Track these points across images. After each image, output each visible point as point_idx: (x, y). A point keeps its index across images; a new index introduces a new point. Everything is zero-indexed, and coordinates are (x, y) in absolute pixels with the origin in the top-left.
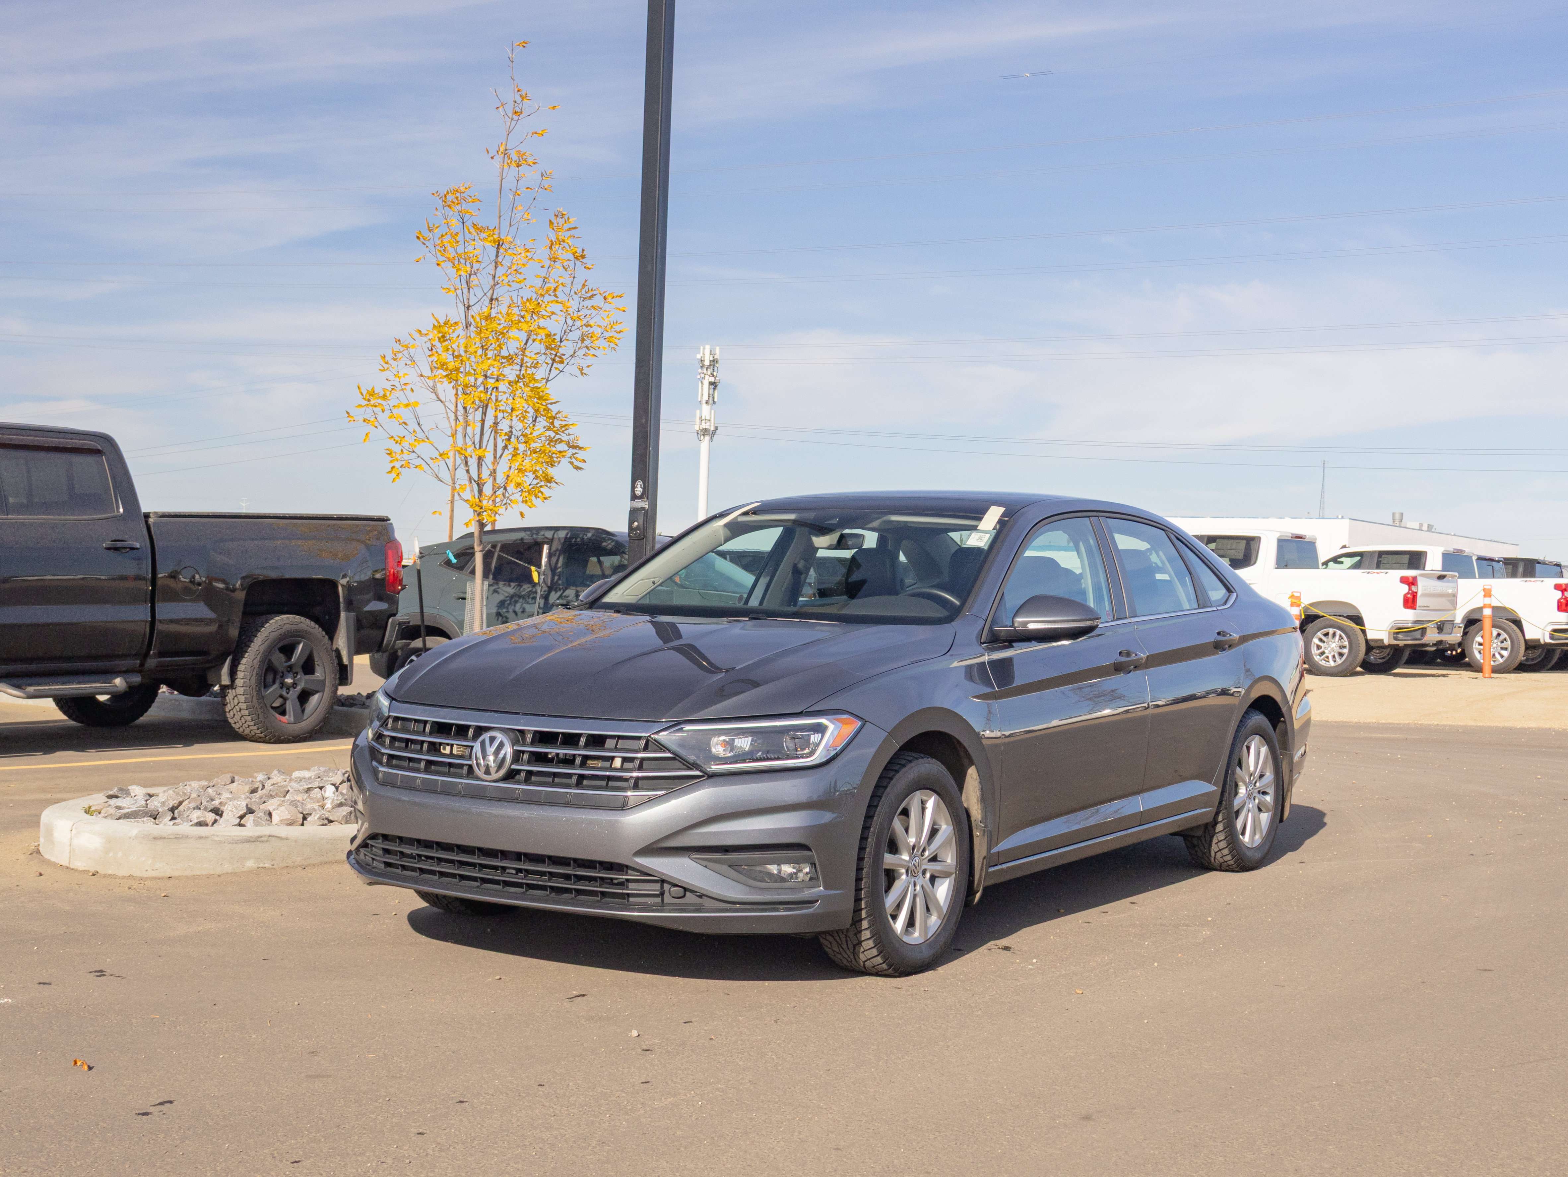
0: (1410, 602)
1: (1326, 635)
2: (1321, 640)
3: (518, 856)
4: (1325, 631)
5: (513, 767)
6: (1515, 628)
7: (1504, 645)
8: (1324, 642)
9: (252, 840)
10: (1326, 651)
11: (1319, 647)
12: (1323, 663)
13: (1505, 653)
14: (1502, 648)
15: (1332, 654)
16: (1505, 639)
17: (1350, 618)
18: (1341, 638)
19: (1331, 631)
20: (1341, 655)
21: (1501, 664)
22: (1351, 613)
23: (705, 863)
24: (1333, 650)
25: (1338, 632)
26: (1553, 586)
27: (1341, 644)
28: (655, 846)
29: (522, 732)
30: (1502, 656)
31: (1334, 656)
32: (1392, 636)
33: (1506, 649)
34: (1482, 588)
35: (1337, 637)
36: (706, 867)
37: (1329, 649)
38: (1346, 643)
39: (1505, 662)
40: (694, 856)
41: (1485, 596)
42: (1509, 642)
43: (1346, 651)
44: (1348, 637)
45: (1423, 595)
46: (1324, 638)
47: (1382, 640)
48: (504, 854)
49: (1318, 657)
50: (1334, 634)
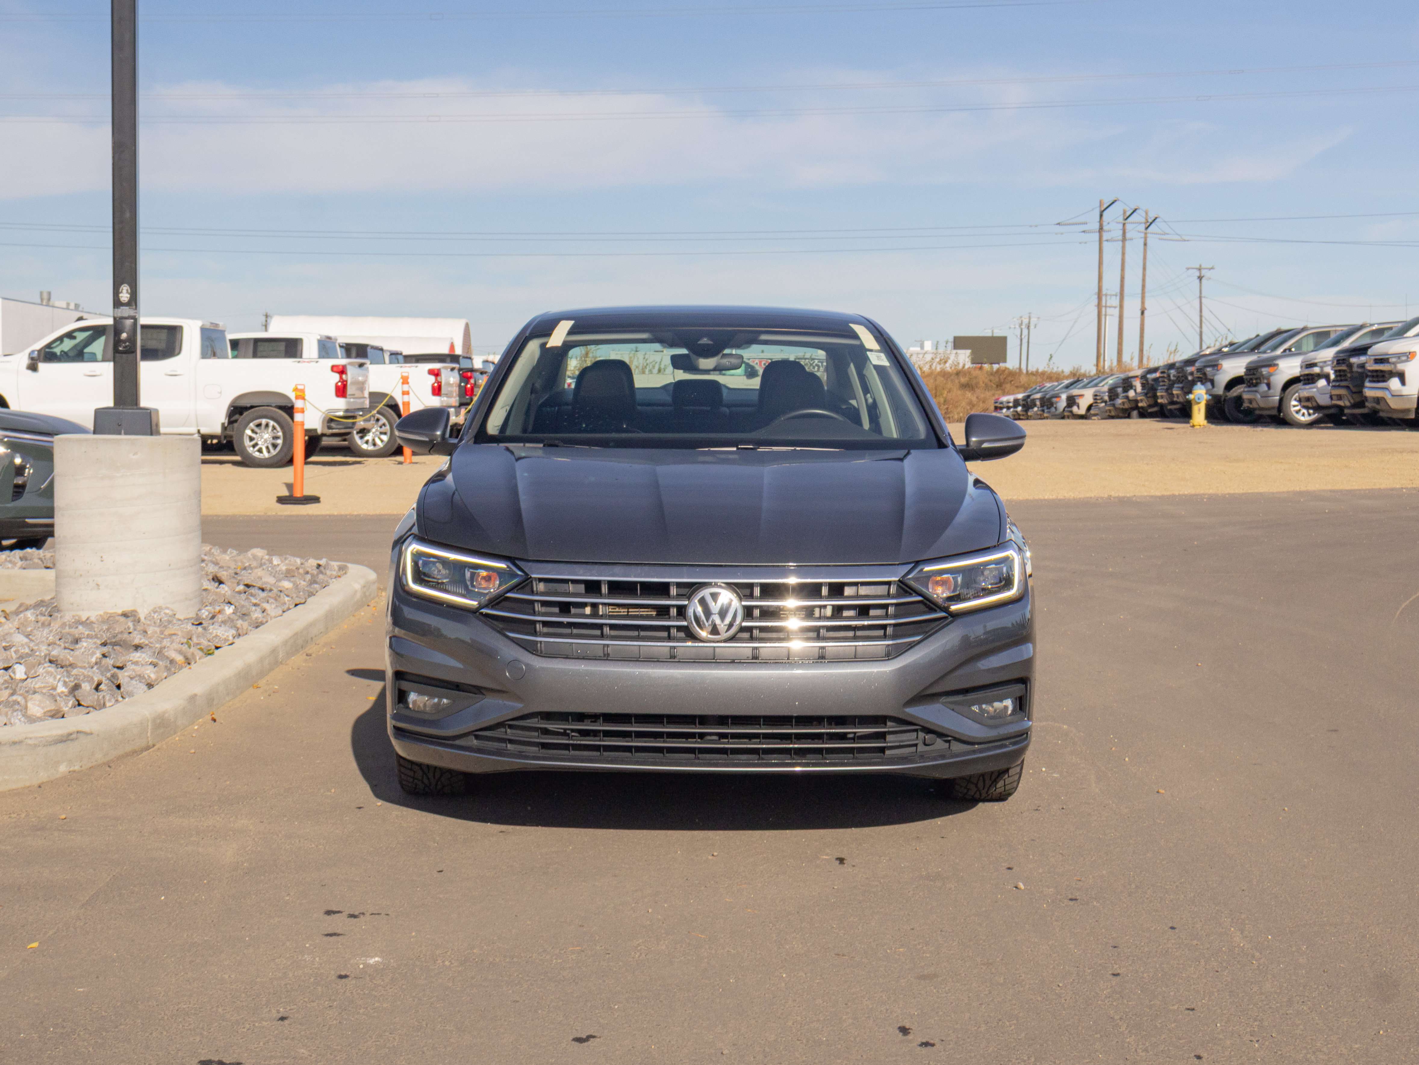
0: (341, 391)
1: (259, 425)
2: (253, 431)
3: (722, 720)
4: (257, 421)
5: (744, 624)
6: (393, 413)
7: (384, 429)
8: (256, 433)
9: (64, 739)
10: (260, 443)
11: (251, 439)
12: (257, 454)
13: (385, 438)
14: (381, 433)
15: (266, 445)
16: (384, 425)
17: (281, 408)
18: (274, 428)
19: (264, 421)
20: (275, 446)
21: (381, 448)
22: (283, 403)
23: (952, 706)
24: (266, 441)
25: (272, 423)
26: (426, 372)
27: (275, 435)
28: (923, 694)
29: (751, 586)
30: (382, 441)
31: (267, 448)
32: (326, 424)
33: (385, 433)
34: (400, 376)
35: (270, 429)
36: (953, 710)
37: (263, 440)
38: (280, 434)
39: (385, 446)
40: (944, 701)
41: (403, 383)
42: (388, 427)
43: (280, 442)
44: (282, 427)
45: (353, 383)
46: (256, 429)
47: (316, 430)
48: (703, 720)
49: (252, 449)
50: (267, 425)
